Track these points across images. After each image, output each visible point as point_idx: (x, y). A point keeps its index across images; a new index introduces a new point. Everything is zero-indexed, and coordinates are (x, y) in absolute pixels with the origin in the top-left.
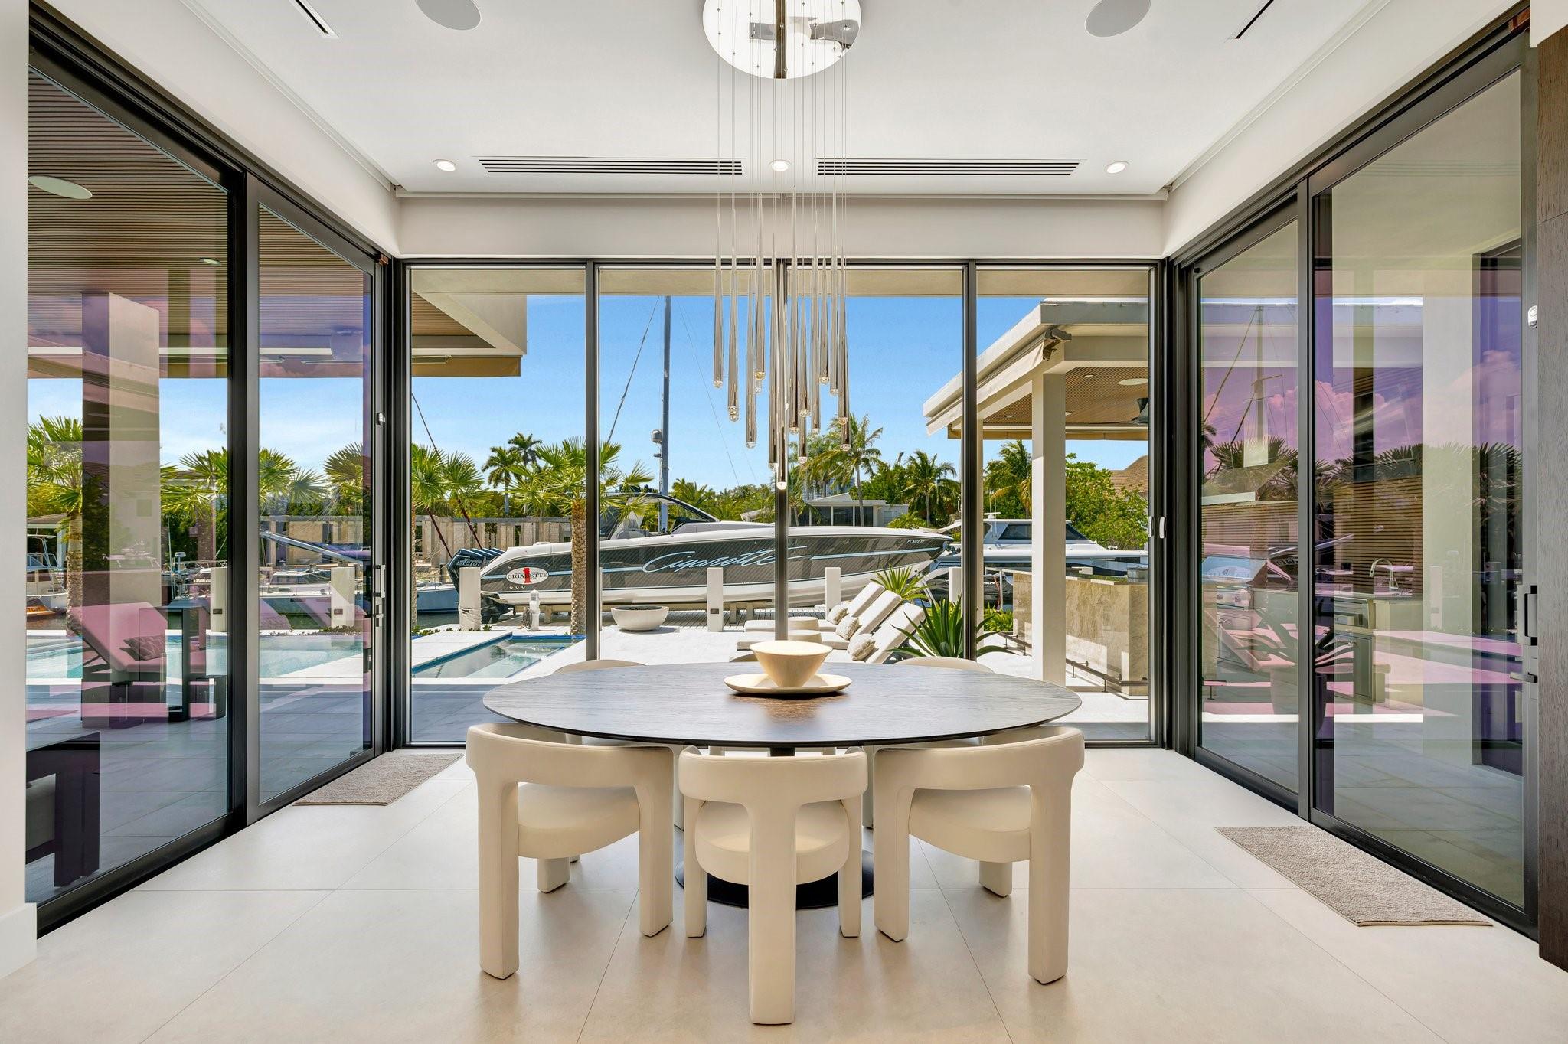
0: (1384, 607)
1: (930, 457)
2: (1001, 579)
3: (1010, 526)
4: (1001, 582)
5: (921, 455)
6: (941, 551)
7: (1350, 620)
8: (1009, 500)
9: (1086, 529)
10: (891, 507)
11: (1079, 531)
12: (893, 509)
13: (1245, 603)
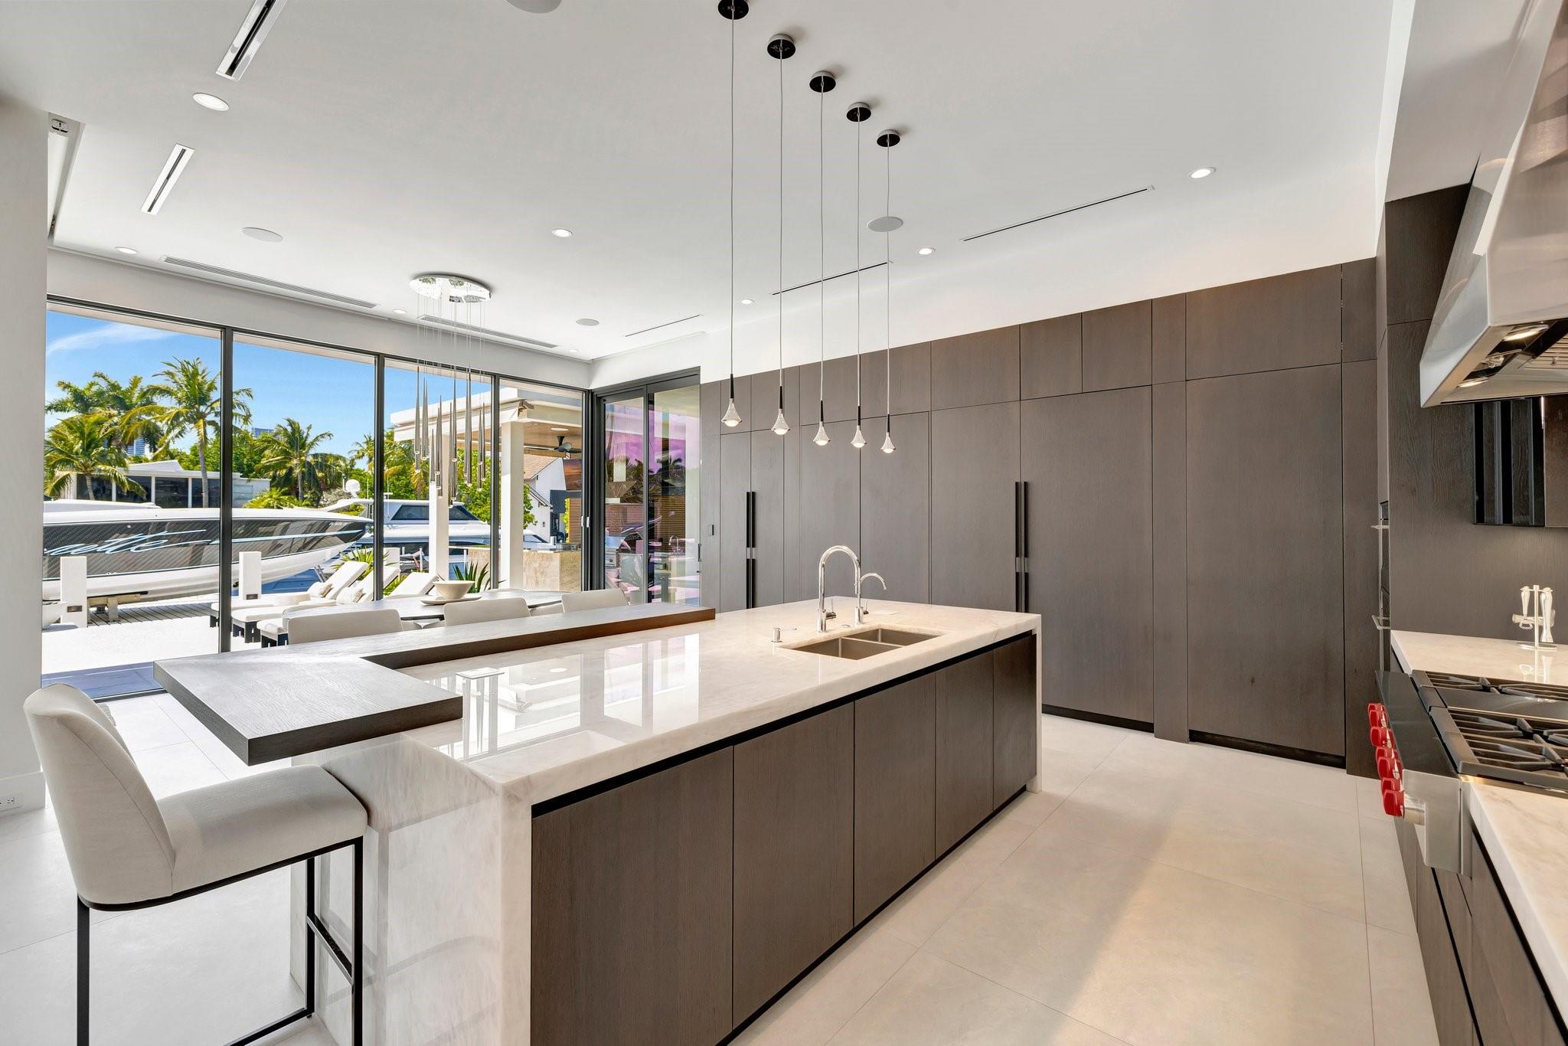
0: (674, 559)
1: (303, 427)
2: (421, 558)
3: (404, 507)
4: (421, 560)
5: (291, 423)
6: (363, 532)
7: (661, 567)
8: (398, 480)
9: (477, 511)
10: (249, 481)
11: (471, 512)
12: (251, 484)
13: (615, 562)
